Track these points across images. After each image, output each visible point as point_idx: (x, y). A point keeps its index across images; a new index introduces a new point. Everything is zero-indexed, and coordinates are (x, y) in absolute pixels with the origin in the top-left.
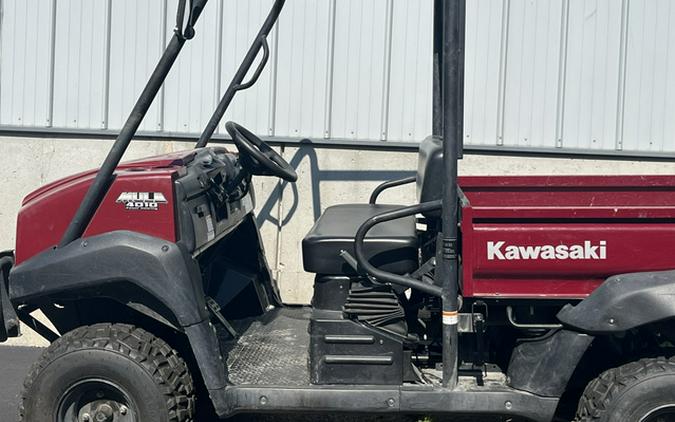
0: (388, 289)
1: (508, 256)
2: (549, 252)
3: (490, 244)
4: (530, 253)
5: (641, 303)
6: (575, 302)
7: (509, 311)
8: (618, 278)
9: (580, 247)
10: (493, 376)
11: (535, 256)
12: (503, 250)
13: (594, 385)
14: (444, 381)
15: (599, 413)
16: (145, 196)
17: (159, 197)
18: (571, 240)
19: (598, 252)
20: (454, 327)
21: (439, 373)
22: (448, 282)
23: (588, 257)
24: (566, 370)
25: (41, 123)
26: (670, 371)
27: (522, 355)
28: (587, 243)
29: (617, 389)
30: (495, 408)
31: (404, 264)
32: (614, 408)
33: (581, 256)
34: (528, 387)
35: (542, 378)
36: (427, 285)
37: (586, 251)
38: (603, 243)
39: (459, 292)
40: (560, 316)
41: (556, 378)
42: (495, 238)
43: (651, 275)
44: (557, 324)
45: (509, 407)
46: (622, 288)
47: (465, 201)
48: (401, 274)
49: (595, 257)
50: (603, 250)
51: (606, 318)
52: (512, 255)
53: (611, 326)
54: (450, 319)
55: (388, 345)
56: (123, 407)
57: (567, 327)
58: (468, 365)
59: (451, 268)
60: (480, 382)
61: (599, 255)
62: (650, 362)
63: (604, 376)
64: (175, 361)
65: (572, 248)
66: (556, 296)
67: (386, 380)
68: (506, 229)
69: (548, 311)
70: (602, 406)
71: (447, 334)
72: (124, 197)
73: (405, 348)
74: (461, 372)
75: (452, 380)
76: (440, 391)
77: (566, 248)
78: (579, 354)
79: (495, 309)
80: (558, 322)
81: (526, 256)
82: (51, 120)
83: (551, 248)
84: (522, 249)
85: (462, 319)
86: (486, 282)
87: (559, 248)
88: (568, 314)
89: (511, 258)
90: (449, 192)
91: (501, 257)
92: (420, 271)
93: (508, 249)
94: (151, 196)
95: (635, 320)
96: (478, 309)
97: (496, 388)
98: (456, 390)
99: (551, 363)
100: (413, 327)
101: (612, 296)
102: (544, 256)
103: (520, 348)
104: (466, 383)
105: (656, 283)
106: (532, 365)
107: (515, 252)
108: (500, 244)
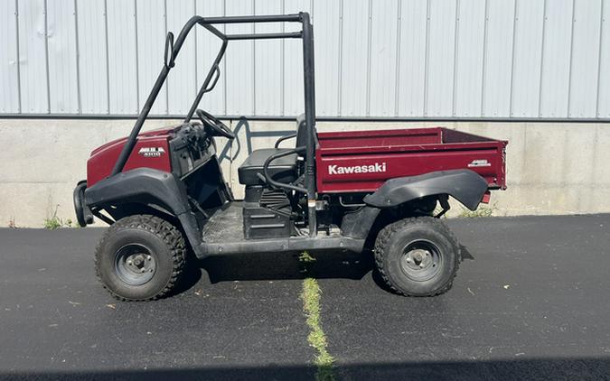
0: (282, 191)
1: (339, 172)
2: (358, 169)
3: (330, 167)
4: (349, 170)
5: (402, 192)
6: (371, 193)
7: (340, 199)
8: (391, 180)
9: (373, 166)
10: (335, 230)
11: (351, 172)
12: (336, 169)
13: (382, 232)
14: (310, 234)
15: (384, 246)
16: (153, 150)
17: (161, 150)
18: (369, 163)
19: (382, 168)
20: (314, 208)
21: (307, 230)
22: (311, 185)
23: (377, 171)
24: (367, 226)
25: (104, 112)
26: (417, 224)
27: (347, 219)
28: (377, 164)
29: (392, 234)
30: (335, 246)
31: (289, 178)
32: (391, 243)
33: (374, 171)
34: (350, 235)
35: (357, 231)
36: (301, 188)
37: (376, 168)
38: (384, 164)
39: (316, 191)
40: (365, 200)
41: (363, 230)
42: (332, 163)
43: (407, 178)
45: (342, 245)
46: (394, 185)
47: (317, 146)
48: (288, 183)
49: (381, 171)
50: (384, 167)
51: (386, 200)
52: (341, 172)
53: (389, 204)
54: (312, 204)
55: (283, 218)
56: (149, 257)
57: (368, 205)
58: (322, 226)
59: (312, 179)
60: (328, 234)
62: (408, 220)
63: (387, 228)
64: (174, 232)
65: (370, 167)
66: (362, 190)
67: (282, 236)
68: (338, 159)
69: (359, 198)
70: (385, 242)
71: (311, 211)
72: (142, 150)
73: (291, 219)
74: (318, 229)
75: (314, 233)
76: (308, 239)
77: (366, 167)
78: (374, 218)
79: (333, 198)
80: (363, 203)
81: (347, 172)
82: (109, 110)
83: (359, 167)
84: (345, 168)
85: (317, 204)
86: (329, 185)
87: (363, 167)
88: (368, 199)
90: (309, 143)
91: (335, 172)
92: (297, 182)
93: (339, 169)
94: (157, 149)
95: (400, 200)
96: (326, 199)
97: (335, 236)
98: (316, 238)
99: (361, 223)
100: (295, 209)
101: (388, 189)
102: (356, 171)
103: (346, 216)
104: (322, 234)
105: (409, 182)
106: (352, 224)
107: (342, 170)
108: (335, 166)
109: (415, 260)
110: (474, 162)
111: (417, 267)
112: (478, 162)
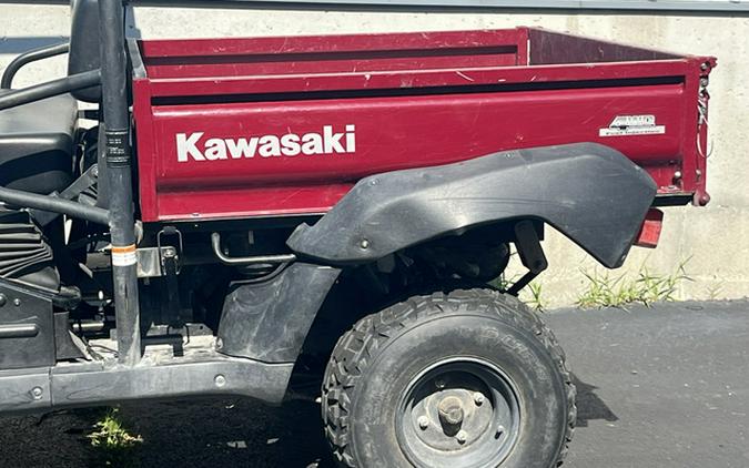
0: (24, 218)
1: (209, 155)
3: (181, 137)
5: (404, 214)
6: (312, 220)
7: (216, 239)
8: (372, 179)
9: (317, 137)
10: (200, 341)
11: (250, 153)
12: (201, 146)
13: (346, 341)
14: (120, 355)
15: (351, 380)
18: (304, 126)
19: (343, 142)
20: (131, 269)
21: (112, 344)
22: (120, 197)
23: (329, 150)
24: (301, 322)
26: (449, 312)
27: (237, 303)
28: (328, 130)
29: (376, 343)
30: (200, 387)
31: (48, 177)
32: (372, 371)
33: (318, 150)
34: (248, 352)
35: (264, 340)
36: (88, 208)
37: (327, 142)
38: (350, 128)
39: (137, 216)
40: (291, 242)
41: (288, 333)
42: (187, 126)
43: (419, 173)
44: (288, 254)
45: (221, 384)
46: (379, 194)
47: (139, 72)
48: (46, 193)
49: (340, 149)
50: (351, 139)
51: (357, 241)
52: (215, 153)
53: (364, 252)
54: (123, 258)
55: (29, 304)
57: (303, 258)
58: (160, 329)
59: (121, 178)
60: (178, 352)
61: (345, 148)
62: (421, 301)
63: (359, 326)
65: (306, 138)
66: (284, 212)
67: (28, 361)
68: (205, 113)
69: (274, 235)
70: (354, 370)
71: (120, 281)
73: (56, 309)
74: (146, 340)
75: (134, 350)
76: (114, 369)
77: (296, 138)
78: (320, 296)
79: (193, 237)
80: (289, 251)
81: (236, 154)
83: (274, 139)
84: (230, 142)
85: (144, 257)
86: (178, 198)
87: (285, 140)
88: (303, 238)
89: (215, 157)
90: (111, 55)
91: (198, 156)
92: (75, 188)
93: (209, 143)
95: (398, 240)
96: (168, 240)
97: (202, 357)
98: (141, 365)
99: (280, 312)
100: (70, 276)
101: (363, 207)
102: (263, 152)
103: (235, 295)
104: (159, 353)
105: (426, 184)
106: (252, 317)
107: (219, 149)
108: (196, 136)
109: (442, 420)
110: (618, 121)
111: (448, 441)
112: (628, 120)
